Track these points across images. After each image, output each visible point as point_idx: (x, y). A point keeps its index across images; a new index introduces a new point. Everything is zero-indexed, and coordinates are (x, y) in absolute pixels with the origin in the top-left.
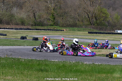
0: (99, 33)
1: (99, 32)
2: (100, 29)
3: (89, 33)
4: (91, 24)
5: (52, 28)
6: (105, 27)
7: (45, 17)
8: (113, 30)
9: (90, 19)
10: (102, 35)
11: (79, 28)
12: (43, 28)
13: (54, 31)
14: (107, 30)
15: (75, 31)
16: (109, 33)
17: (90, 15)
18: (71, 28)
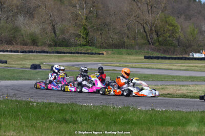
0: (162, 58)
1: (162, 56)
2: (164, 52)
3: (146, 58)
4: (150, 44)
5: (83, 49)
6: (173, 47)
7: (72, 31)
8: (186, 53)
9: (147, 35)
10: (167, 61)
11: (129, 50)
12: (68, 50)
13: (87, 55)
14: (176, 53)
15: (122, 54)
16: (179, 59)
17: (147, 28)
18: (116, 50)
